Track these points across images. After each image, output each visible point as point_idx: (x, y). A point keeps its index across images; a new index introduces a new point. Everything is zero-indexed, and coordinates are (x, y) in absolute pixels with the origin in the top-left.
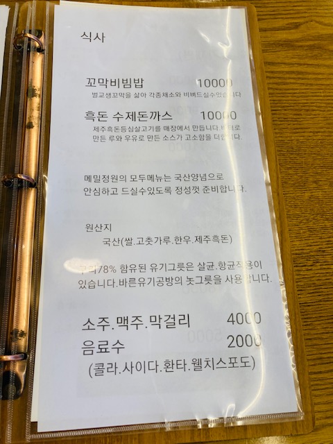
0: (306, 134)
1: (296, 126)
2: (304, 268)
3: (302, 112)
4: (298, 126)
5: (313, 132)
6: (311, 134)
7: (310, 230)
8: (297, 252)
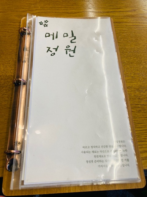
0: (140, 46)
1: (136, 43)
2: (142, 92)
3: (138, 39)
4: (137, 43)
5: (143, 45)
6: (142, 46)
7: (144, 79)
8: (139, 86)
